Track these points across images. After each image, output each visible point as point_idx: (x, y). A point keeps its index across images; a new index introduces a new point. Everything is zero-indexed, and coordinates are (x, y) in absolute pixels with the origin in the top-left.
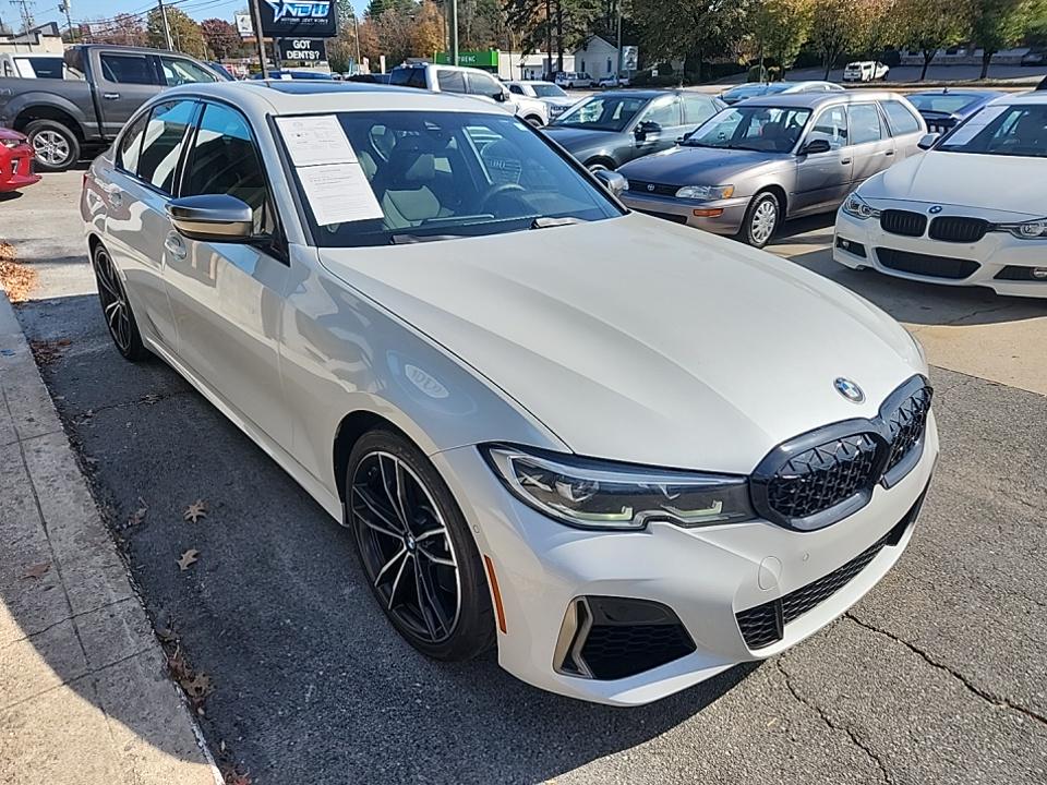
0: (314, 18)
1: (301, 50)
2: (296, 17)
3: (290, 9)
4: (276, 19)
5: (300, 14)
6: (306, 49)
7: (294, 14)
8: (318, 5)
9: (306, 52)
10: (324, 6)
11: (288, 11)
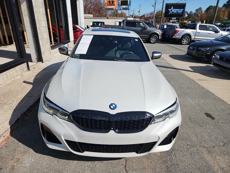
0: (179, 13)
1: (173, 20)
2: (174, 13)
3: (174, 11)
4: (170, 13)
5: (175, 12)
6: (175, 20)
7: (174, 12)
8: (180, 10)
9: (174, 20)
10: (182, 10)
11: (173, 11)
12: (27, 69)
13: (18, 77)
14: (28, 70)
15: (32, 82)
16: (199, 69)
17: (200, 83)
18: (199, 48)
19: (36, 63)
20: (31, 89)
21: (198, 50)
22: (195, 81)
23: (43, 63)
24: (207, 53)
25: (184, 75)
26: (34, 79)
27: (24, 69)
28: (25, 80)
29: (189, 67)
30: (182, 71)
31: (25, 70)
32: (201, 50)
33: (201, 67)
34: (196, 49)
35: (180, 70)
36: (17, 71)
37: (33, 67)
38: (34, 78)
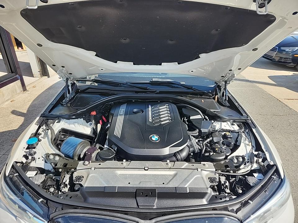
12: (22, 89)
13: (7, 103)
14: (24, 91)
15: (25, 112)
16: (283, 80)
17: (290, 104)
18: (282, 48)
19: (39, 78)
20: (21, 125)
21: (281, 51)
22: (282, 102)
23: (49, 78)
24: (295, 56)
25: (263, 92)
26: (30, 106)
27: (16, 90)
28: (14, 109)
29: (268, 77)
30: (258, 85)
31: (18, 91)
32: (284, 51)
33: (286, 76)
34: (277, 50)
35: (254, 84)
36: (3, 95)
37: (33, 85)
38: (29, 104)
